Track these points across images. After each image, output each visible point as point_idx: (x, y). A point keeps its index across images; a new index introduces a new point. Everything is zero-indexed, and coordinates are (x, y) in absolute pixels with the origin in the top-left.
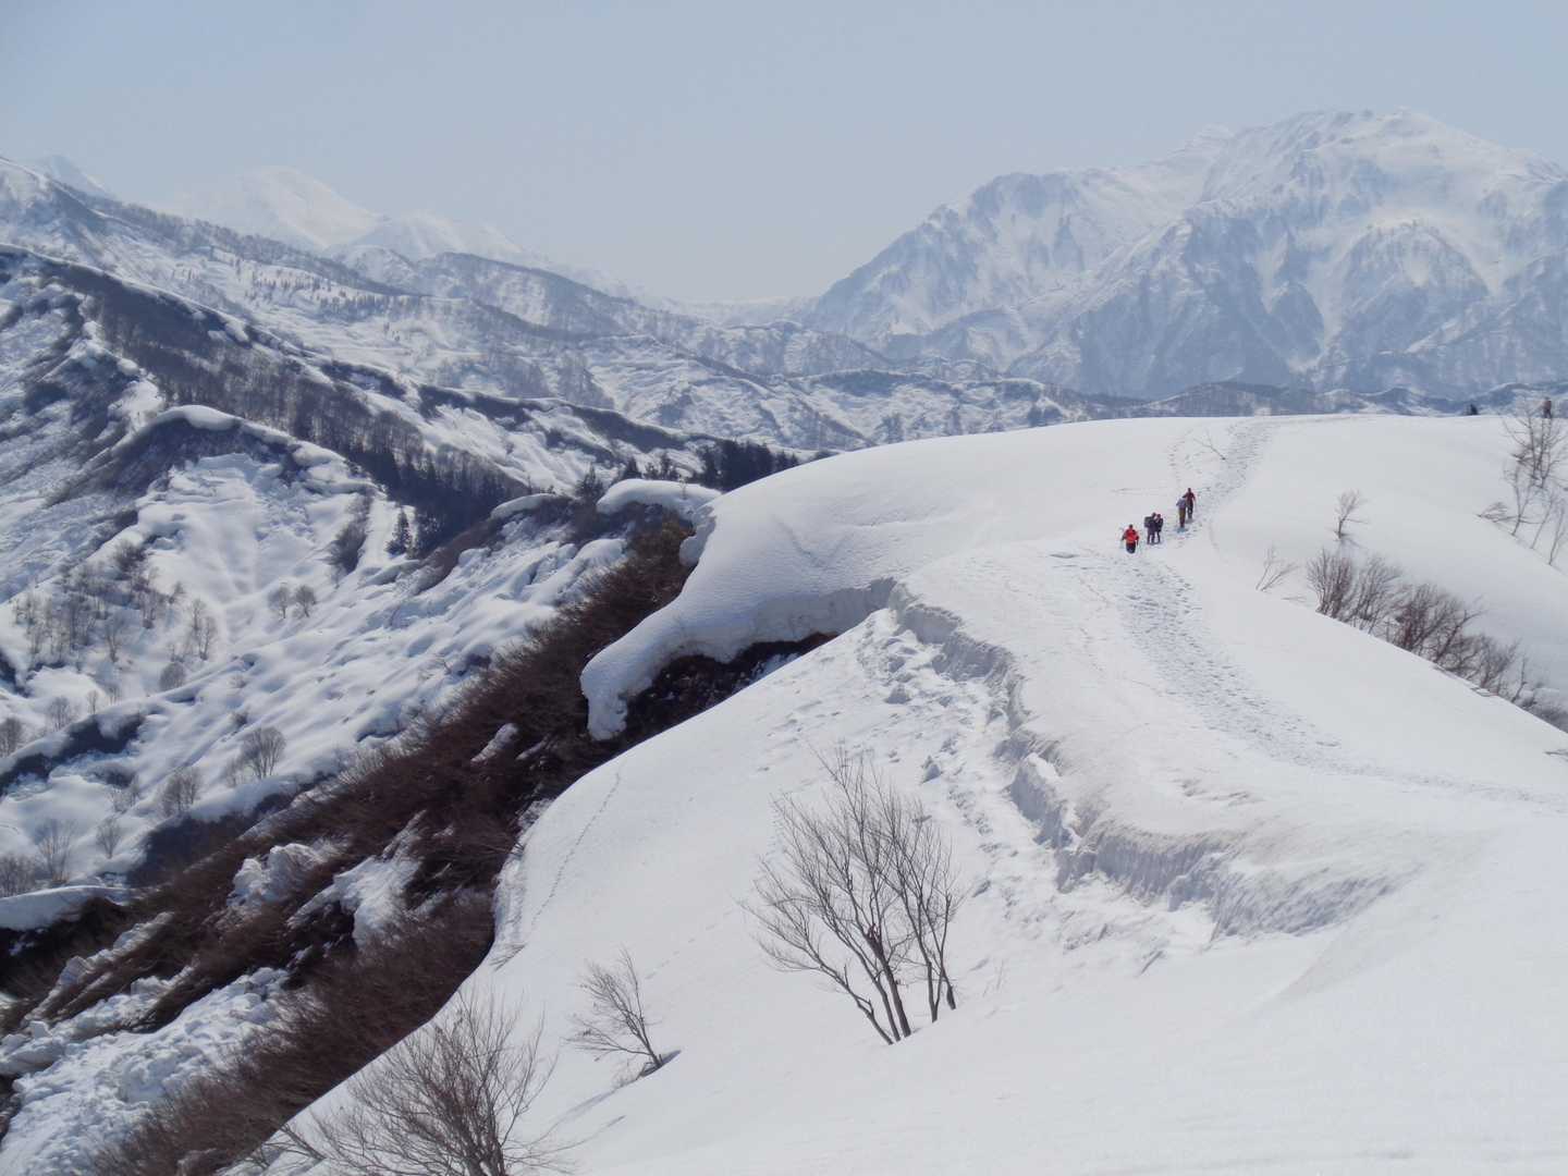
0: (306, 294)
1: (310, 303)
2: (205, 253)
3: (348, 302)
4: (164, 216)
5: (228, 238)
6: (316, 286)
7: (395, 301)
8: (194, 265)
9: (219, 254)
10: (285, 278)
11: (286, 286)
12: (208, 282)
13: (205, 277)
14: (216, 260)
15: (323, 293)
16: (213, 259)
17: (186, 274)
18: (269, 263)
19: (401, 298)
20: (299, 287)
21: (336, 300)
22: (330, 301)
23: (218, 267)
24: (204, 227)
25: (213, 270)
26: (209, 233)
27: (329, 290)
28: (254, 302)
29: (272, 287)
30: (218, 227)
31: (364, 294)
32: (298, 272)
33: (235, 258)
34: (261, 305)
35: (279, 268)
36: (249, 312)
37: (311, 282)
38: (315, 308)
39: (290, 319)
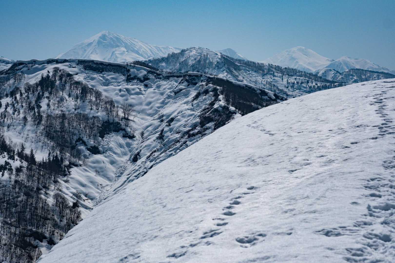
0: (304, 85)
1: (306, 88)
2: (271, 74)
3: (318, 87)
4: (258, 63)
5: (278, 69)
6: (308, 82)
7: (334, 85)
8: (269, 79)
9: (276, 74)
10: (298, 80)
11: (298, 83)
12: (273, 83)
13: (272, 82)
14: (275, 76)
15: (310, 84)
16: (274, 76)
17: (266, 81)
18: (292, 76)
19: (335, 84)
20: (302, 83)
21: (314, 86)
22: (312, 87)
23: (276, 78)
24: (270, 66)
25: (274, 79)
26: (273, 68)
27: (312, 83)
28: (288, 89)
29: (294, 83)
30: (275, 66)
31: (323, 84)
32: (302, 78)
33: (281, 75)
34: (290, 89)
35: (295, 77)
36: (286, 92)
37: (306, 81)
38: (308, 89)
39: (299, 93)
